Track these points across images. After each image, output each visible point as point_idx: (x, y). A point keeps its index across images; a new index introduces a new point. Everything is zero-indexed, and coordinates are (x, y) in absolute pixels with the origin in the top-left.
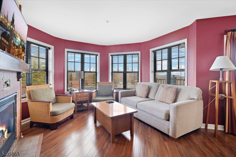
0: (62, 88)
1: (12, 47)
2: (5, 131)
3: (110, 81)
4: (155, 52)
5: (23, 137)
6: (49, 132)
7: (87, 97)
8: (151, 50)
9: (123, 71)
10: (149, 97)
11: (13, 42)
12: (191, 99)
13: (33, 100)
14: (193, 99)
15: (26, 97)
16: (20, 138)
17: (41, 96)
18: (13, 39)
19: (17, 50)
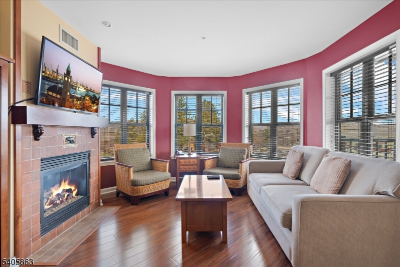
0: (168, 151)
1: (68, 100)
2: (75, 190)
3: (246, 141)
4: (336, 75)
5: (103, 205)
6: (129, 206)
7: (196, 167)
8: (326, 71)
9: (270, 122)
10: (302, 178)
11: (70, 94)
12: (378, 193)
13: (121, 162)
14: (386, 194)
15: (113, 159)
16: (98, 205)
17: (128, 158)
18: (69, 91)
19: (78, 102)
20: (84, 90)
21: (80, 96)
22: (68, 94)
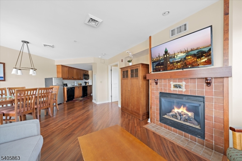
1: (169, 66)
18: (169, 61)
19: (179, 64)
20: (184, 54)
21: (180, 60)
22: (168, 63)
